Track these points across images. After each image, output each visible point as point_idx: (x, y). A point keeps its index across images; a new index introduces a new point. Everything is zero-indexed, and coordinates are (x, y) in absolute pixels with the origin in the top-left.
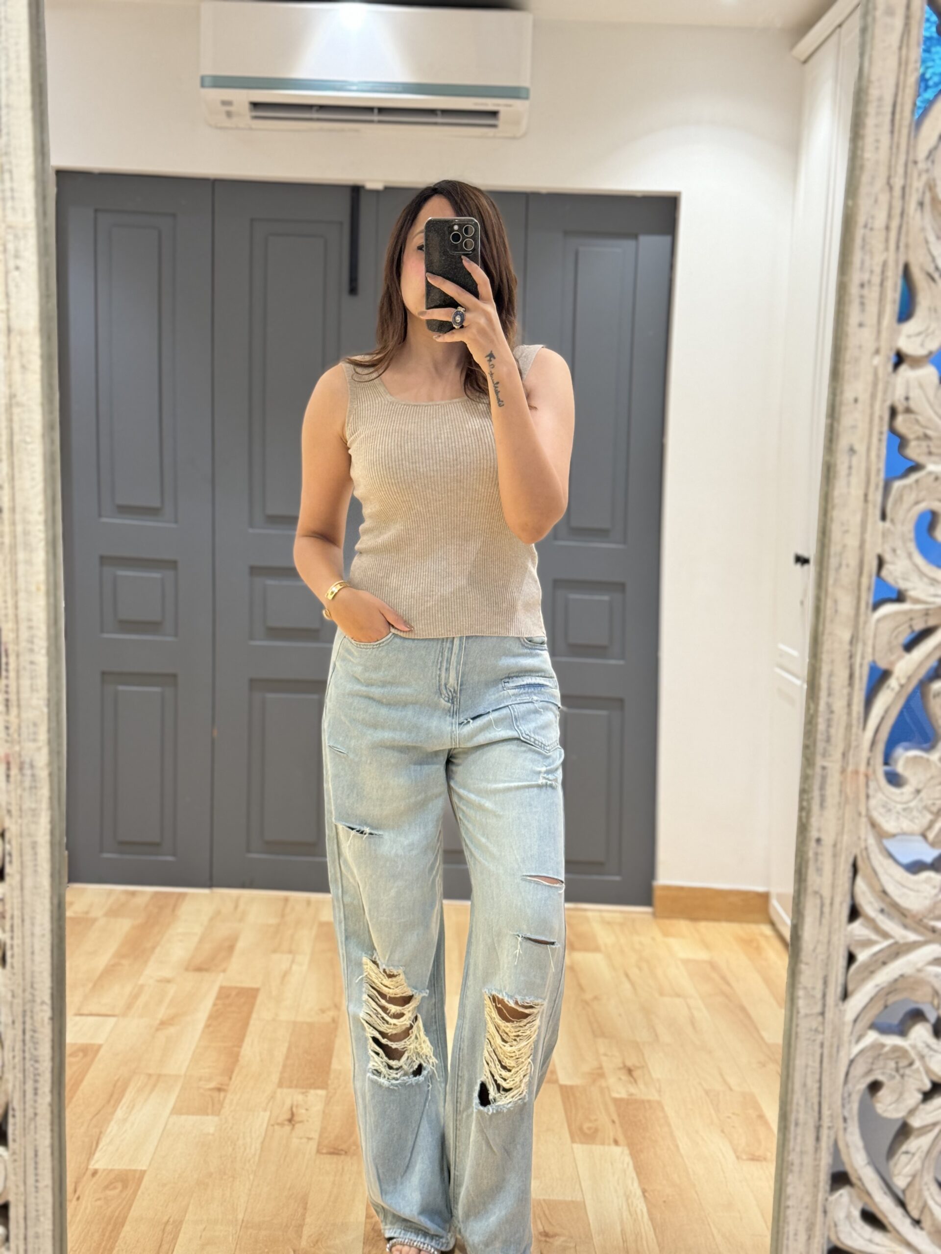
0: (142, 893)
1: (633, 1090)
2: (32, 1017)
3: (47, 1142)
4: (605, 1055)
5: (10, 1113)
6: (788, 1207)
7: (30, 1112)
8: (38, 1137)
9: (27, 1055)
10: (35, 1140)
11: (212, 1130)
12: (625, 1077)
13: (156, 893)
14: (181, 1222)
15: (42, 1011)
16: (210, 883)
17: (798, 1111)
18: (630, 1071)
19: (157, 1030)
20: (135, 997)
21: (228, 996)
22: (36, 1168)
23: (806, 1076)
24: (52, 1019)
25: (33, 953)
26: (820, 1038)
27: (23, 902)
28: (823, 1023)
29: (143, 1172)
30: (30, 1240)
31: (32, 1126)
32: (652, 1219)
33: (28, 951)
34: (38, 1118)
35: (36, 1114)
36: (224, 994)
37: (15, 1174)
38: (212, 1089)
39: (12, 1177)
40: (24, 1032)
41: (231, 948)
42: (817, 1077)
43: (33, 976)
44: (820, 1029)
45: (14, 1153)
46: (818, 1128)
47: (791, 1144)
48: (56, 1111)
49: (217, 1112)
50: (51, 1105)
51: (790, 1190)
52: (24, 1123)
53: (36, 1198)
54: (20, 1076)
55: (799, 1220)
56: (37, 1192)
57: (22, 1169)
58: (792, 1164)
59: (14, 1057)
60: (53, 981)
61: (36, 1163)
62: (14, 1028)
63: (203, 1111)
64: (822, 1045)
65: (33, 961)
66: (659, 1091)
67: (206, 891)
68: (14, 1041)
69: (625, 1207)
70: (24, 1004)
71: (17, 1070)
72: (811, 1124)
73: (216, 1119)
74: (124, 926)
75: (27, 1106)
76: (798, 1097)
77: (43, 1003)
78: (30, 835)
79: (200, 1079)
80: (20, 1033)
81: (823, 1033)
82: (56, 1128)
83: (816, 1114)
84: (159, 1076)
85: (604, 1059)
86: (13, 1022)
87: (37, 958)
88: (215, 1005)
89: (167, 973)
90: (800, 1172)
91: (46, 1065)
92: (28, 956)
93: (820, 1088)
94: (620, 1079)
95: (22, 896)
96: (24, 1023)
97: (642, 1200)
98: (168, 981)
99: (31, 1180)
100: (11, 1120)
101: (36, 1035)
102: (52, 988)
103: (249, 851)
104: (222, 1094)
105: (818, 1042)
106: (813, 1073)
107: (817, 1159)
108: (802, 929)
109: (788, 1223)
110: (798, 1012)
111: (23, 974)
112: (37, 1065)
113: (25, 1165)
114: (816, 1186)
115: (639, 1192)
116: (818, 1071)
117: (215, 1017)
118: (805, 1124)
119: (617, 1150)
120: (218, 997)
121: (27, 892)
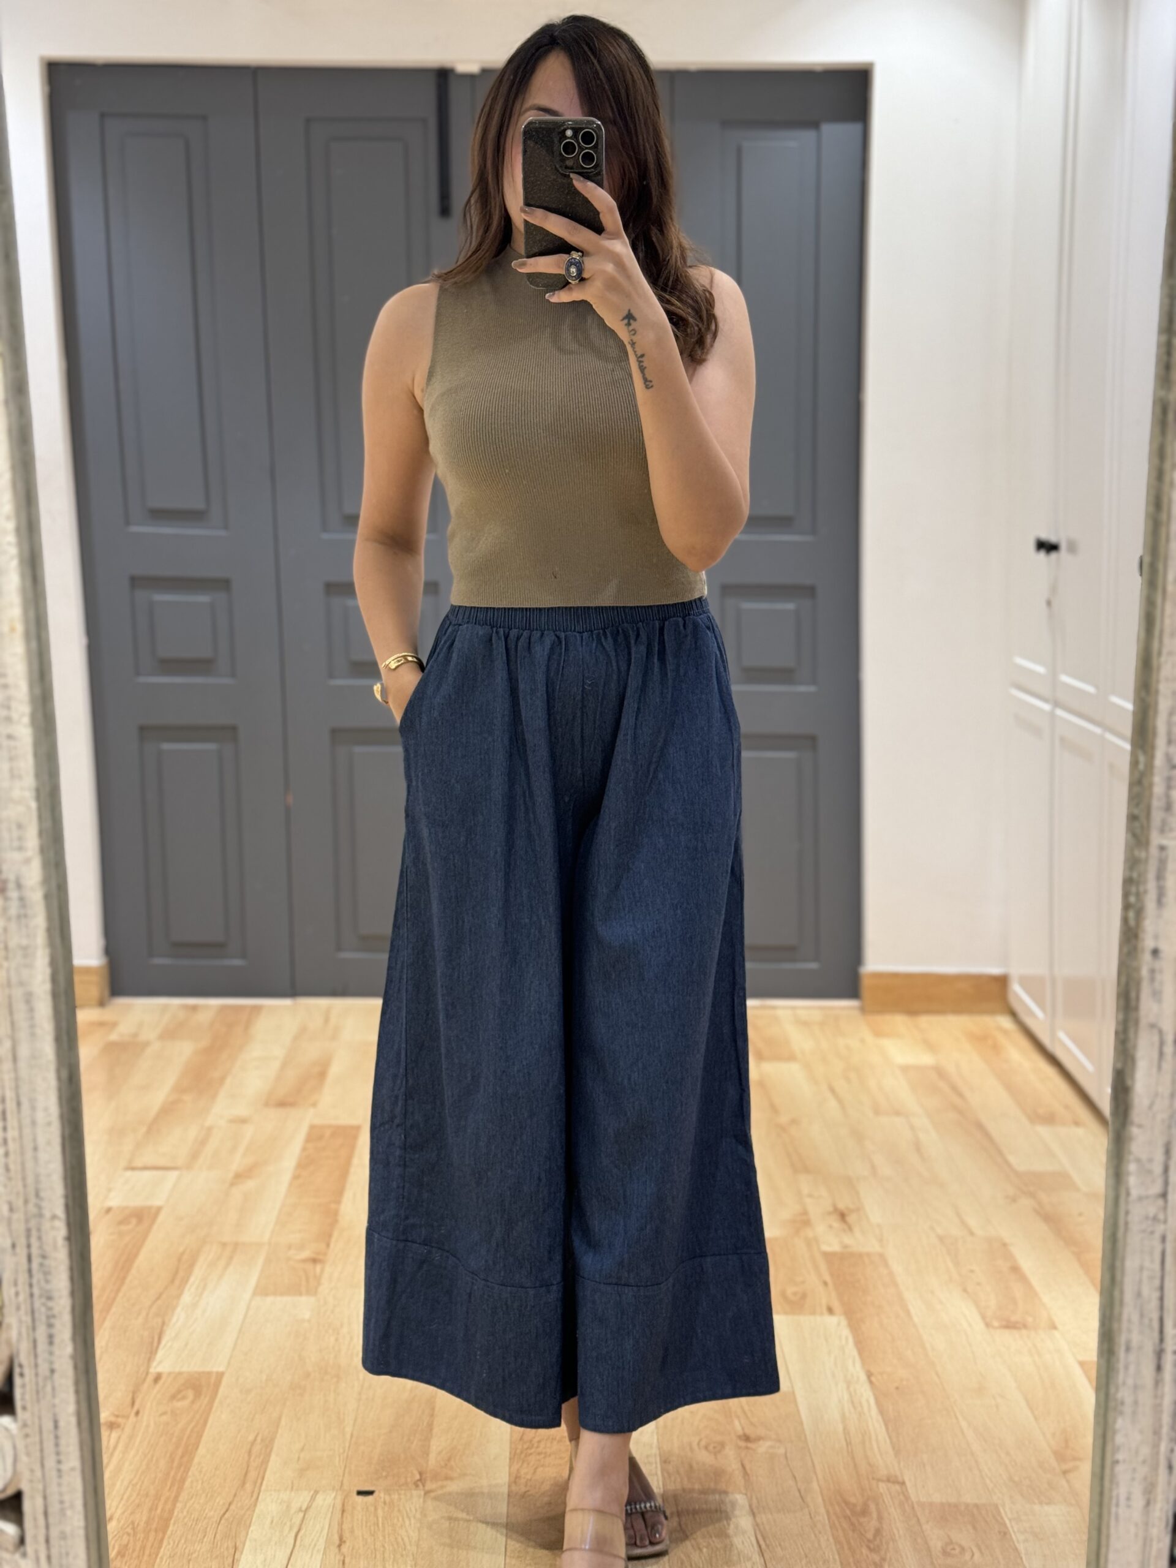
0: (207, 1007)
1: (847, 1240)
2: (40, 1238)
3: (71, 1408)
4: (810, 1196)
5: (17, 1371)
6: (1117, 1462)
7: (44, 1368)
8: (57, 1401)
9: (36, 1291)
10: (54, 1406)
11: (307, 1316)
12: (836, 1224)
13: (223, 1008)
14: (272, 1441)
15: (53, 1228)
16: (293, 992)
17: (1129, 1331)
18: (843, 1216)
19: (232, 1184)
20: (203, 1142)
21: (321, 1138)
22: (57, 1445)
23: (1140, 1282)
24: (69, 1239)
25: (35, 1149)
26: (1160, 1229)
27: (17, 1079)
28: (1165, 1208)
29: (220, 1375)
30: (54, 1541)
31: (49, 1388)
32: (881, 1411)
33: (29, 1146)
34: (56, 1376)
35: (52, 1371)
36: (315, 1135)
37: (28, 1454)
38: (304, 1261)
39: (23, 1458)
40: (29, 1259)
41: (322, 1075)
42: (1157, 1282)
43: (37, 1181)
44: (1161, 1216)
45: (25, 1425)
46: (1159, 1353)
47: (1121, 1377)
48: (81, 1365)
49: (312, 1291)
50: (74, 1357)
51: (1119, 1439)
52: (37, 1384)
53: (59, 1485)
54: (28, 1319)
55: (1133, 1479)
56: (60, 1477)
57: (38, 1447)
58: (1122, 1403)
59: (17, 1294)
60: (66, 1186)
61: (57, 1437)
62: (15, 1254)
63: (294, 1290)
64: (1163, 1239)
65: (36, 1159)
66: (881, 1240)
67: (287, 1002)
68: (16, 1271)
69: (846, 1397)
70: (27, 1221)
71: (22, 1312)
72: (1149, 1347)
73: (312, 1299)
74: (184, 1050)
75: (40, 1361)
76: (1129, 1312)
77: (54, 1217)
78: (21, 984)
79: (290, 1247)
80: (24, 1260)
81: (1165, 1222)
82: (83, 1387)
83: (1156, 1335)
84: (236, 1245)
85: (808, 1201)
86: (14, 1246)
87: (43, 1156)
88: (304, 1149)
89: (241, 1110)
90: (1134, 1413)
91: (63, 1304)
92: (29, 1154)
93: (1161, 1299)
94: (831, 1227)
95: (16, 1070)
96: (29, 1246)
97: (867, 1386)
98: (243, 1121)
99: (50, 1462)
100: (18, 1381)
101: (47, 1262)
102: (66, 1197)
103: (339, 948)
104: (318, 1268)
105: (1157, 1236)
106: (1151, 1278)
107: (1158, 1396)
108: (1133, 1077)
109: (1118, 1484)
110: (1128, 1194)
111: (24, 1179)
112: (50, 1304)
113: (41, 1442)
114: (1157, 1432)
115: (863, 1377)
116: (1158, 1274)
117: (305, 1164)
118: (1140, 1348)
119: (832, 1321)
120: (309, 1139)
121: (22, 1064)
